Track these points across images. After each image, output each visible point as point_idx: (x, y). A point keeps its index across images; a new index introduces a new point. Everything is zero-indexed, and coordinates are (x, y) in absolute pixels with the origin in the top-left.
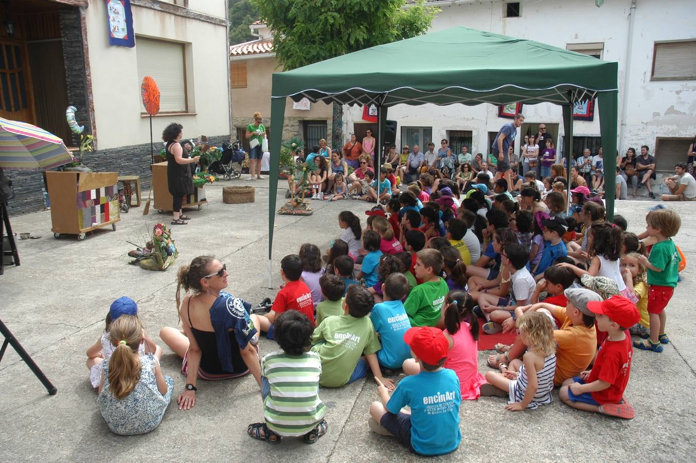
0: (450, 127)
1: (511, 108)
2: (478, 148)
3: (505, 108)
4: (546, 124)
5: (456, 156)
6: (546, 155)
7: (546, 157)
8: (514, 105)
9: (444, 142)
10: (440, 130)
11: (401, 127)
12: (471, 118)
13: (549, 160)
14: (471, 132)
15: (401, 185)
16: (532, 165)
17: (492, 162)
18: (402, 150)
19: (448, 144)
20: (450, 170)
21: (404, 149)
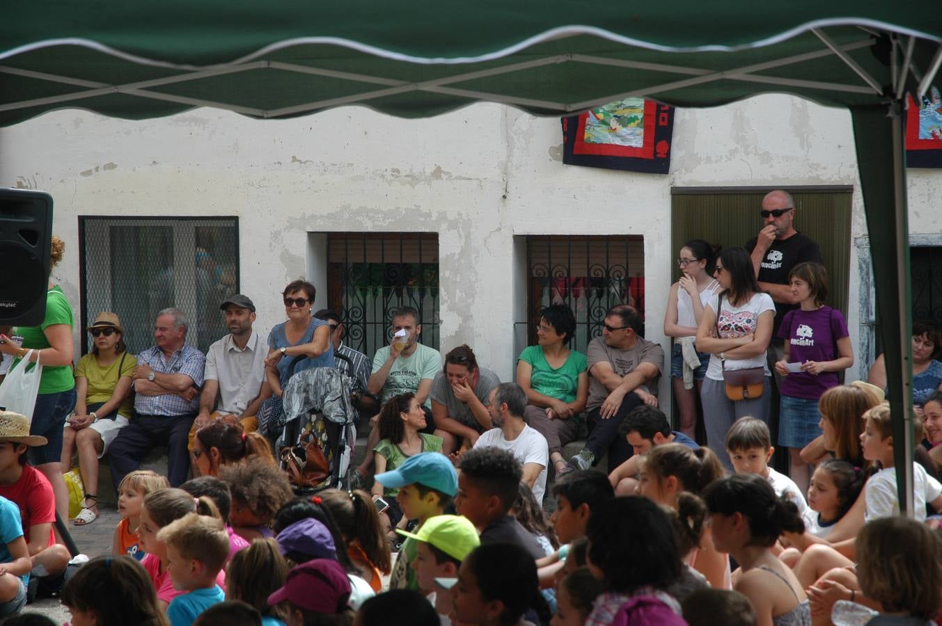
0: (331, 216)
1: (619, 119)
2: (467, 318)
3: (591, 120)
4: (794, 192)
5: (358, 357)
6: (802, 343)
7: (799, 354)
8: (635, 104)
9: (302, 294)
10: (276, 235)
11: (82, 220)
12: (429, 170)
13: (820, 366)
14: (431, 239)
15: (86, 515)
16: (736, 394)
17: (533, 385)
18: (89, 335)
19: (320, 303)
20: (334, 429)
21: (96, 332)
